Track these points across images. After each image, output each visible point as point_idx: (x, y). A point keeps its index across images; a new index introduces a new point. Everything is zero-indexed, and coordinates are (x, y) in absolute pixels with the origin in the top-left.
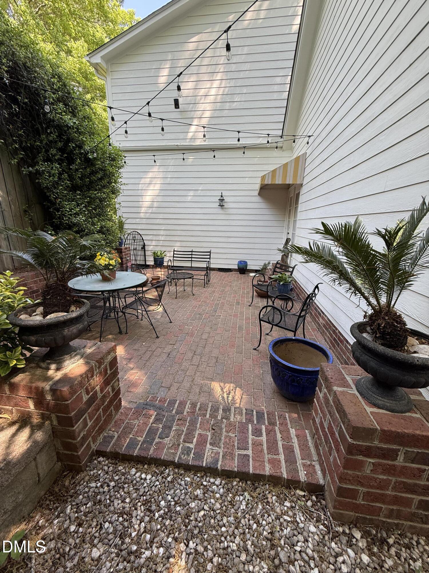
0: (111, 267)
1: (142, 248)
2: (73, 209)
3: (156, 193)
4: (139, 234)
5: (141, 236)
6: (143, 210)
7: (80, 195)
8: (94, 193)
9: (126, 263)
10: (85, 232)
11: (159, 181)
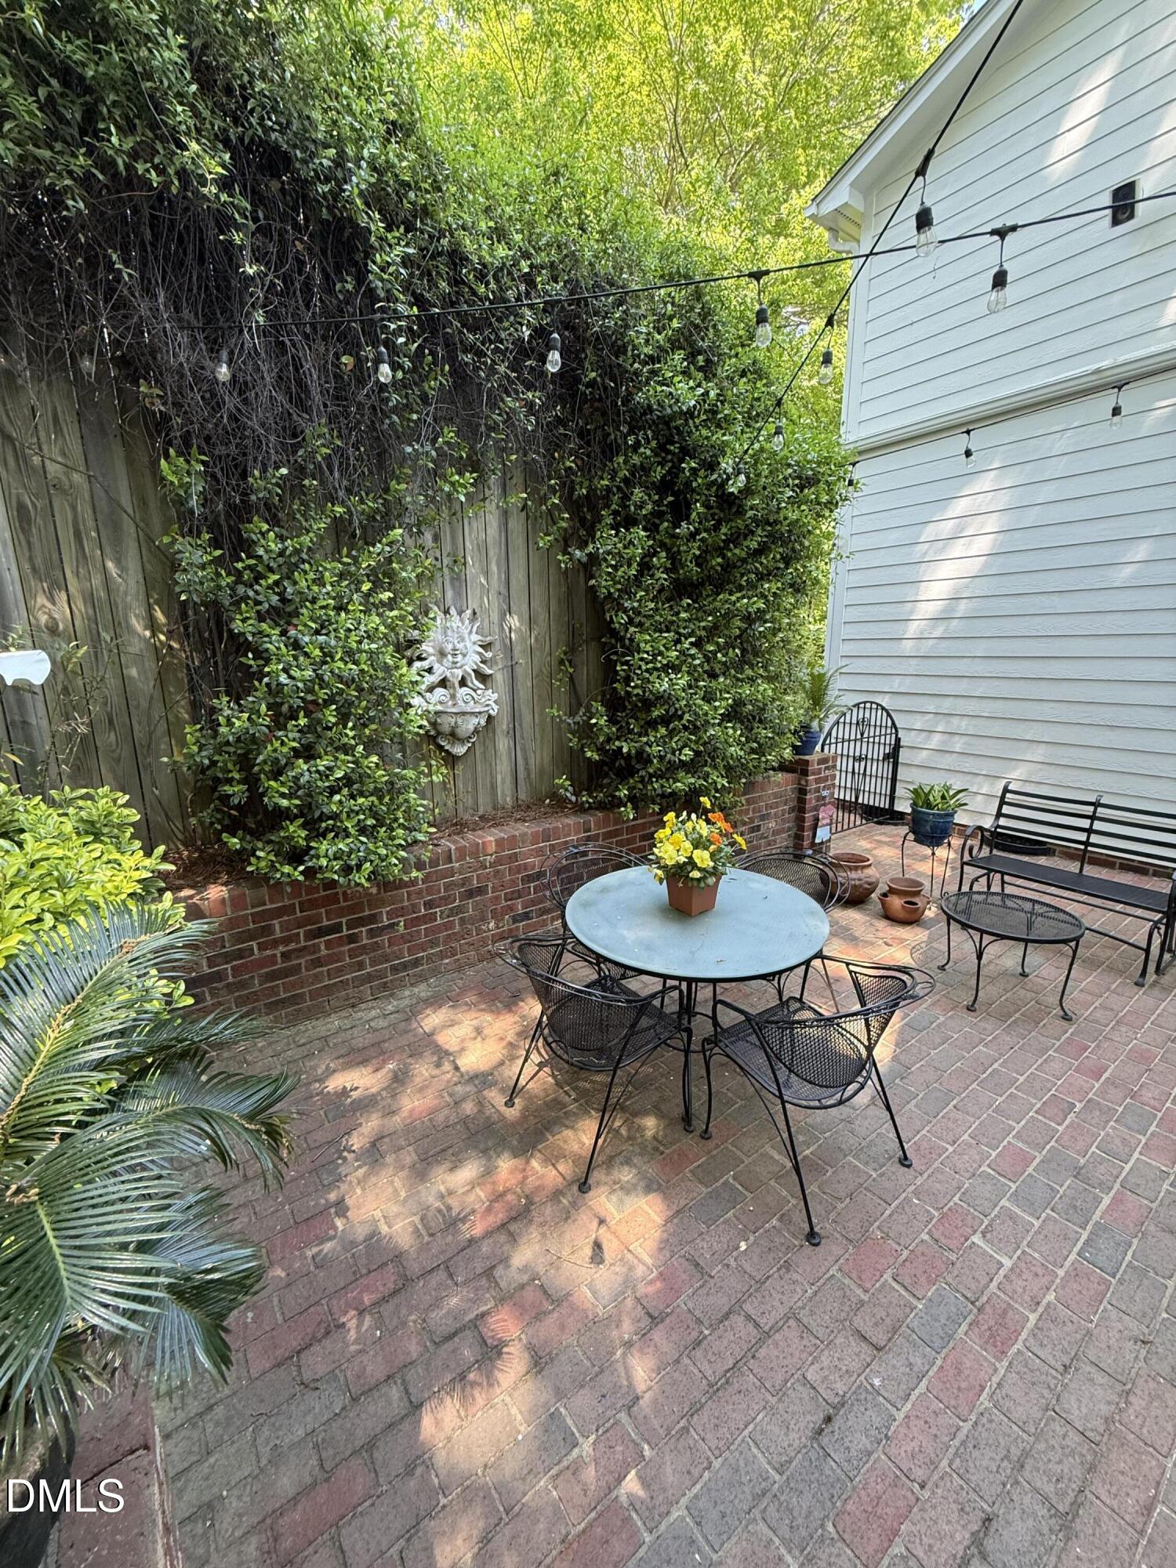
0: (696, 874)
1: (887, 757)
2: (661, 653)
3: (974, 566)
4: (883, 708)
5: (889, 715)
6: (913, 629)
7: (688, 608)
8: (726, 600)
9: (816, 809)
10: (684, 722)
11: (992, 524)
